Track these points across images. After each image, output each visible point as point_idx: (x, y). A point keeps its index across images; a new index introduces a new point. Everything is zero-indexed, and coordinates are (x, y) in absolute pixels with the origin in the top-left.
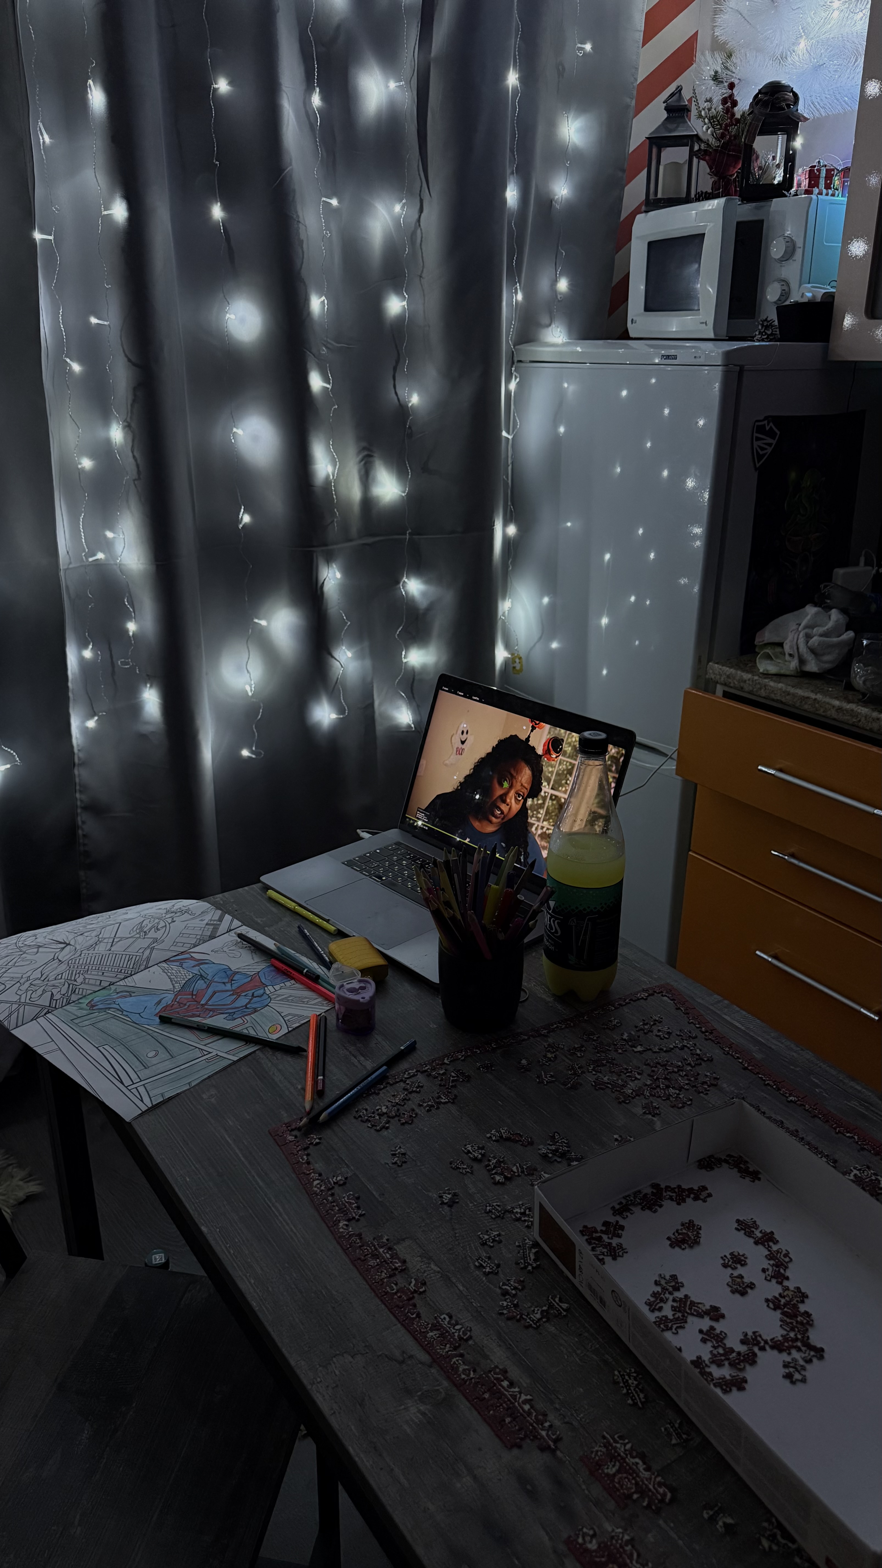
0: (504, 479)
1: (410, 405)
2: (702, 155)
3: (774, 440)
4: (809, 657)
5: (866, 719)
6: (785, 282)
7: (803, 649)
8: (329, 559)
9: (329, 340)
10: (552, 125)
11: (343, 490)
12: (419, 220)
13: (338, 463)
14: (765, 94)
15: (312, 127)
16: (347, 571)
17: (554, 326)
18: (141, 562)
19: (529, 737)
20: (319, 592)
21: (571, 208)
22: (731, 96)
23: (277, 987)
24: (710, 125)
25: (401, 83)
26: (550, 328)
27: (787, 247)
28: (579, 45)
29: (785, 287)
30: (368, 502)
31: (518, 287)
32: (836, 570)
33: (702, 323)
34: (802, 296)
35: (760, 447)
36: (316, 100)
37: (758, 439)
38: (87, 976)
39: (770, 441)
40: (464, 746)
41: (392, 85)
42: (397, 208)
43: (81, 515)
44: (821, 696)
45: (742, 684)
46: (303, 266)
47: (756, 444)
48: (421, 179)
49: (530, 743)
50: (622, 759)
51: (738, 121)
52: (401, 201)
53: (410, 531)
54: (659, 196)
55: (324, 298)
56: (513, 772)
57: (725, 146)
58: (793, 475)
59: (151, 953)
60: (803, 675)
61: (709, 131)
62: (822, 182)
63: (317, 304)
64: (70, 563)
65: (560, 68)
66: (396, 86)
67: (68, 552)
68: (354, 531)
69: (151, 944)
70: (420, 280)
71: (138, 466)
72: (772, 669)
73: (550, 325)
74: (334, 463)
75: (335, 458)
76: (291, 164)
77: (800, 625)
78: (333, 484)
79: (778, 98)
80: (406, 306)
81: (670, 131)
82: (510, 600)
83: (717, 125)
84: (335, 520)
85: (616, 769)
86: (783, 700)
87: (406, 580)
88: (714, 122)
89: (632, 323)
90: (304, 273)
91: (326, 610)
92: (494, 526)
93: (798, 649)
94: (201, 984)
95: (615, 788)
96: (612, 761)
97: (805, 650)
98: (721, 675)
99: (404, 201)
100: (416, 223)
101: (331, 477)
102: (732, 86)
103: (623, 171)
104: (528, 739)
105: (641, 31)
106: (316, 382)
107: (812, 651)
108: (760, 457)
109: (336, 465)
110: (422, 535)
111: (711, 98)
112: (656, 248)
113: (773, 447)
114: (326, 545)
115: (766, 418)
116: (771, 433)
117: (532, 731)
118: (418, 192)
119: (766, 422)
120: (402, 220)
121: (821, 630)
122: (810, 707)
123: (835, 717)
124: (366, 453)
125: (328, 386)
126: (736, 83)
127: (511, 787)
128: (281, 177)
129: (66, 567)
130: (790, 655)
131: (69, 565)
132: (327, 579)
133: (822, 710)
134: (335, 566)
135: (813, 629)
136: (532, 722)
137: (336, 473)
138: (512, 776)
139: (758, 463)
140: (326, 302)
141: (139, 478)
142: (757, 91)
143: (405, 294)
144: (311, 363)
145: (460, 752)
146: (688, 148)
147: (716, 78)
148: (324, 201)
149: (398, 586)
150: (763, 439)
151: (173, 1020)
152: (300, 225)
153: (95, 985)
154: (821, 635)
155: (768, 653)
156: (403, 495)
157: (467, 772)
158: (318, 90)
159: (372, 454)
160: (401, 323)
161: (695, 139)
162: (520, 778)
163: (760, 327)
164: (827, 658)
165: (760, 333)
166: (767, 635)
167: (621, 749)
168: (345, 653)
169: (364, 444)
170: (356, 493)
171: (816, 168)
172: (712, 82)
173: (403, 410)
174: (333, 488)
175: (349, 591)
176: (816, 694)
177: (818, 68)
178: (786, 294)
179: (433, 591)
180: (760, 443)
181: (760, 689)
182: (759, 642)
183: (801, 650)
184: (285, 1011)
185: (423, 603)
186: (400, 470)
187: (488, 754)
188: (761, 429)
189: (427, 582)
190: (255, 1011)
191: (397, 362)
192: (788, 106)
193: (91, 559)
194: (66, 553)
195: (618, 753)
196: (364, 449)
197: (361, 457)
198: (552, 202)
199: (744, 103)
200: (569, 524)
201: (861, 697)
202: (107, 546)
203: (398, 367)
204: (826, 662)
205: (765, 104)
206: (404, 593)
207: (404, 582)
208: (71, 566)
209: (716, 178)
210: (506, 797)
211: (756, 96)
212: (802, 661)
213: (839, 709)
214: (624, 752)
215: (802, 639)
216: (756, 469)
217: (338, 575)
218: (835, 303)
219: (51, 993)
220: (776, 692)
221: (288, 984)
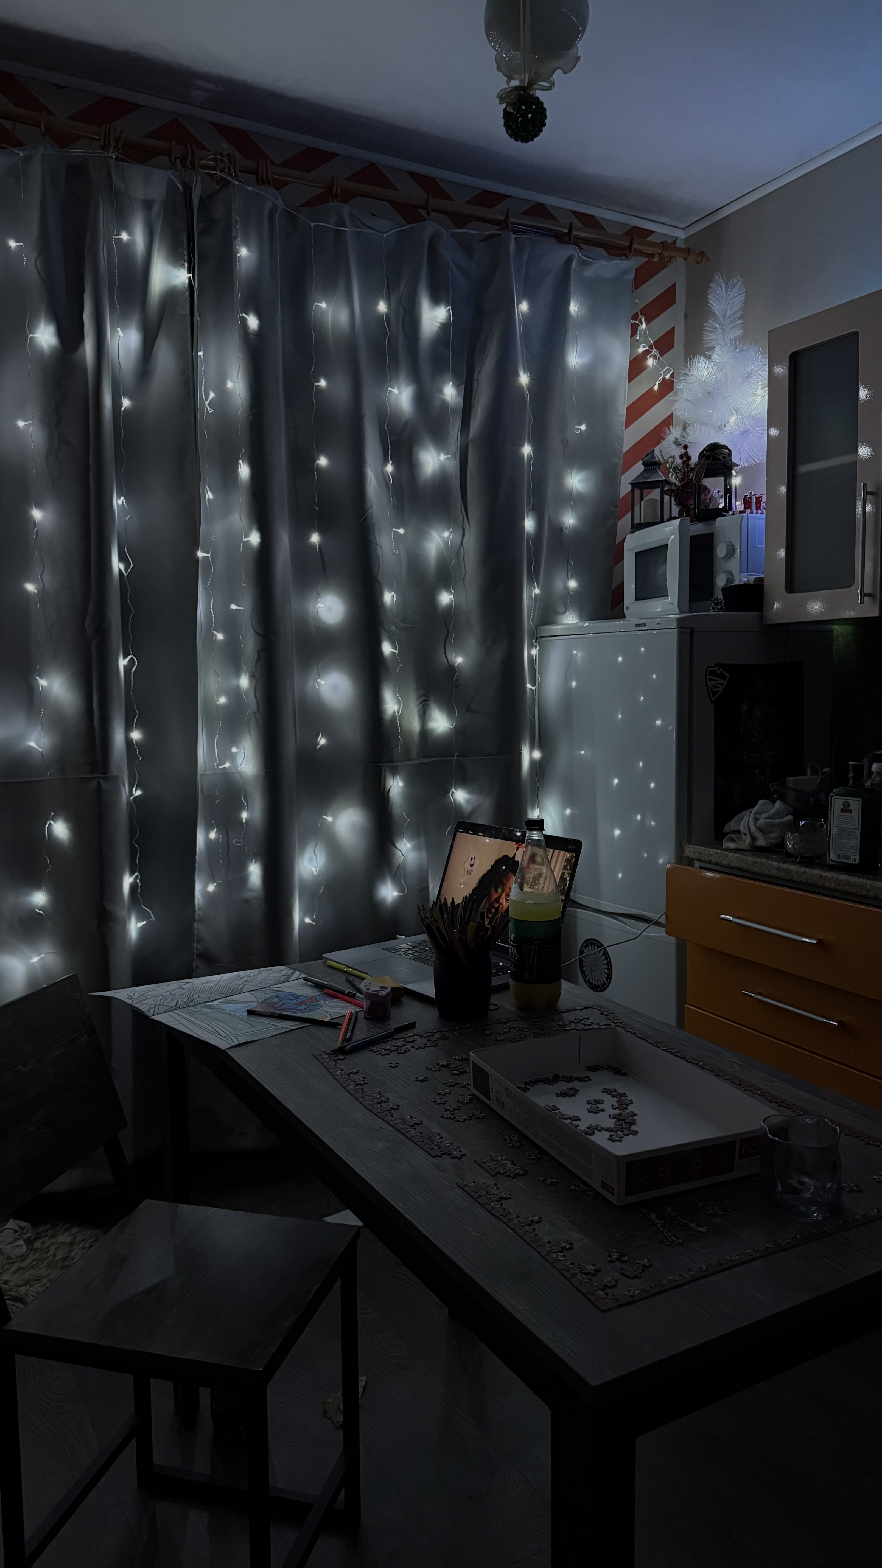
0: (530, 718)
1: (456, 664)
2: (670, 492)
3: (725, 680)
4: (758, 835)
5: (797, 874)
6: (730, 573)
7: (753, 828)
8: (394, 772)
9: (397, 621)
10: (560, 479)
11: (405, 724)
12: (462, 542)
13: (402, 704)
14: (708, 451)
15: (387, 485)
16: (409, 782)
17: (568, 613)
18: (255, 769)
19: (515, 855)
20: (386, 796)
21: (576, 532)
22: (686, 454)
23: (327, 1002)
24: (673, 473)
25: (449, 456)
26: (565, 615)
27: (727, 549)
28: (577, 427)
29: (730, 576)
30: (425, 733)
31: (536, 585)
32: (787, 779)
33: (670, 604)
34: (740, 581)
35: (713, 685)
36: (389, 468)
37: (711, 680)
38: (200, 995)
39: (722, 681)
40: (472, 868)
41: (443, 457)
42: (446, 534)
43: (216, 736)
44: (765, 861)
45: (710, 858)
46: (379, 572)
47: (709, 684)
48: (463, 515)
49: (515, 859)
50: (574, 860)
51: (692, 469)
52: (449, 530)
53: (457, 754)
54: (642, 521)
55: (393, 593)
56: (504, 880)
57: (684, 486)
58: (745, 707)
59: (243, 987)
60: (756, 850)
61: (673, 477)
62: (754, 506)
63: (389, 597)
64: (205, 771)
65: (565, 442)
66: (445, 458)
67: (205, 763)
68: (414, 754)
69: (244, 983)
70: (463, 582)
71: (258, 702)
72: (732, 845)
73: (565, 613)
74: (399, 703)
75: (400, 701)
76: (372, 508)
77: (751, 812)
78: (398, 719)
79: (716, 453)
80: (453, 599)
81: (647, 478)
82: (538, 809)
83: (679, 473)
84: (399, 744)
85: (570, 867)
86: (740, 866)
87: (454, 791)
88: (676, 471)
89: (627, 609)
90: (380, 577)
91: (391, 810)
92: (522, 750)
93: (749, 829)
94: (276, 1000)
95: (570, 880)
96: (567, 863)
97: (754, 829)
98: (695, 853)
99: (451, 530)
100: (460, 545)
101: (397, 714)
102: (686, 447)
103: (616, 506)
104: (514, 857)
105: (623, 416)
106: (387, 648)
107: (760, 829)
108: (714, 693)
109: (401, 705)
110: (465, 757)
111: (674, 456)
112: (642, 557)
113: (724, 686)
114: (392, 762)
115: (716, 665)
116: (722, 676)
117: (517, 850)
118: (461, 524)
119: (716, 668)
120: (449, 542)
121: (766, 815)
122: (758, 870)
123: (776, 874)
124: (423, 698)
125: (396, 651)
126: (688, 445)
127: (503, 891)
128: (365, 516)
129: (202, 773)
130: (744, 834)
131: (204, 772)
132: (392, 787)
133: (767, 871)
134: (398, 778)
135: (761, 815)
136: (517, 844)
137: (400, 711)
138: (503, 883)
139: (713, 697)
140: (395, 596)
141: (258, 711)
142: (703, 449)
143: (452, 590)
144: (384, 636)
145: (470, 872)
146: (659, 489)
147: (677, 442)
148: (394, 531)
149: (448, 795)
150: (717, 681)
151: (256, 1012)
152: (378, 546)
153: (206, 999)
154: (767, 818)
155: (732, 837)
156: (452, 727)
157: (475, 886)
158: (391, 462)
159: (428, 699)
160: (449, 610)
161: (664, 483)
162: (509, 884)
163: (712, 605)
164: (772, 835)
165: (713, 608)
166: (732, 825)
167: (573, 853)
168: (406, 844)
169: (422, 692)
170: (415, 726)
171: (748, 496)
172: (674, 445)
173: (452, 669)
174: (398, 721)
175: (409, 795)
176: (762, 859)
177: (745, 432)
178: (730, 580)
179: (474, 798)
180: (713, 683)
181: (723, 860)
182: (727, 830)
183: (751, 830)
184: (330, 1010)
185: (467, 809)
186: (449, 709)
187: (488, 871)
188: (713, 673)
189: (470, 792)
190: (310, 1011)
191: (447, 636)
192: (724, 458)
193: (220, 767)
194: (203, 762)
195: (571, 857)
196: (422, 695)
197: (419, 701)
198: (562, 528)
199: (695, 458)
200: (582, 752)
201: (794, 859)
202: (232, 757)
203: (448, 640)
204: (773, 838)
205: (708, 457)
206: (452, 800)
207: (453, 792)
208: (206, 773)
209: (680, 507)
210: (499, 900)
211: (702, 453)
212: (753, 839)
213: (778, 869)
214: (575, 855)
215: (752, 821)
216: (712, 702)
217: (401, 784)
218: (765, 585)
219: (176, 1001)
220: (733, 861)
221: (334, 1000)
